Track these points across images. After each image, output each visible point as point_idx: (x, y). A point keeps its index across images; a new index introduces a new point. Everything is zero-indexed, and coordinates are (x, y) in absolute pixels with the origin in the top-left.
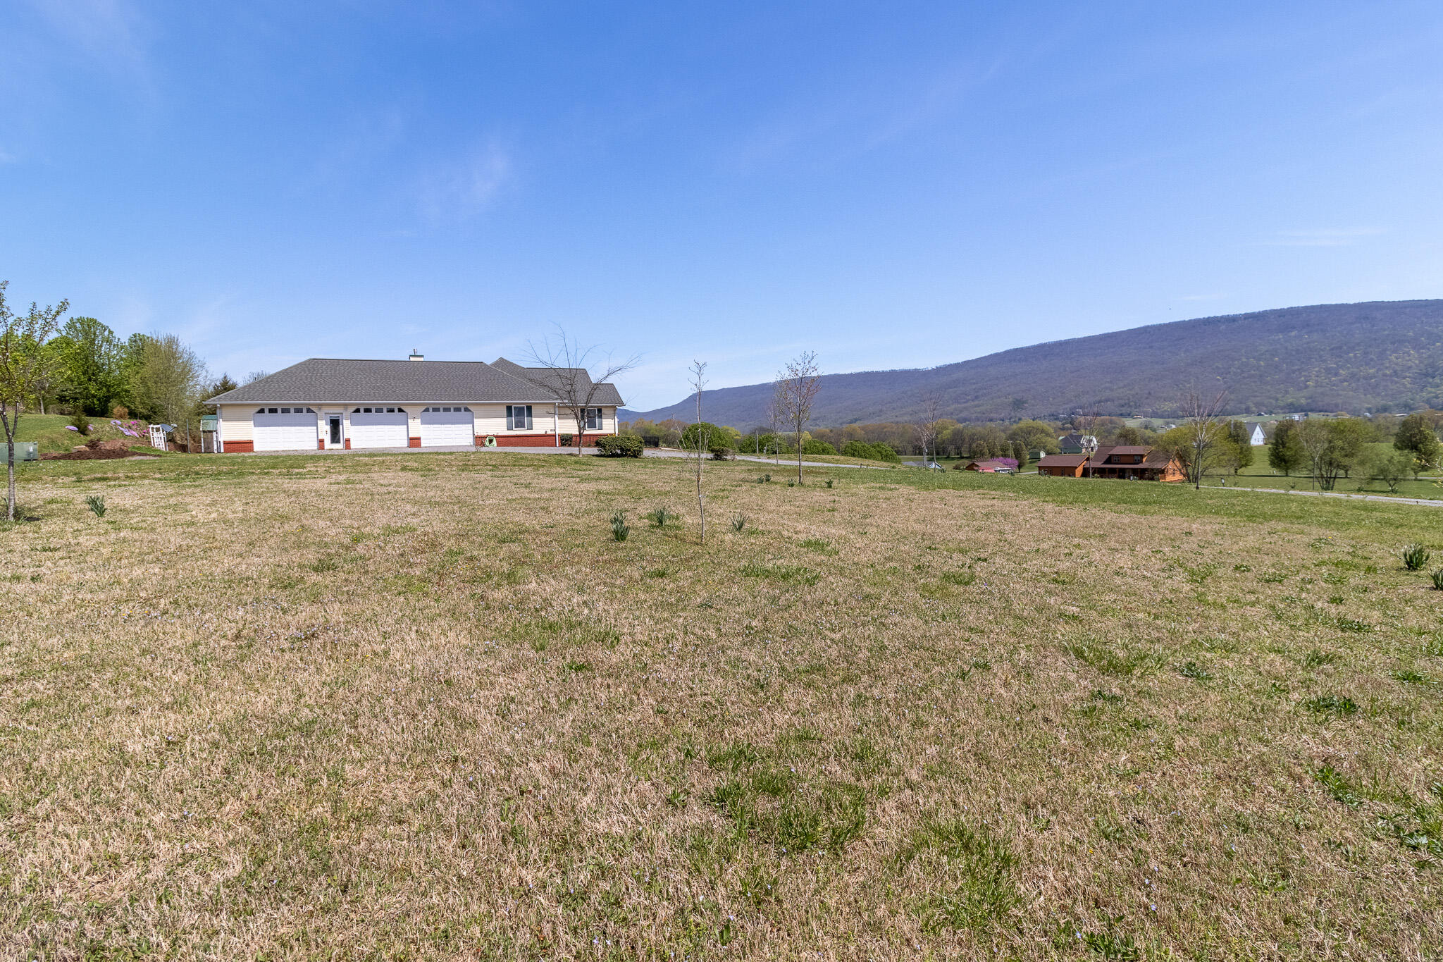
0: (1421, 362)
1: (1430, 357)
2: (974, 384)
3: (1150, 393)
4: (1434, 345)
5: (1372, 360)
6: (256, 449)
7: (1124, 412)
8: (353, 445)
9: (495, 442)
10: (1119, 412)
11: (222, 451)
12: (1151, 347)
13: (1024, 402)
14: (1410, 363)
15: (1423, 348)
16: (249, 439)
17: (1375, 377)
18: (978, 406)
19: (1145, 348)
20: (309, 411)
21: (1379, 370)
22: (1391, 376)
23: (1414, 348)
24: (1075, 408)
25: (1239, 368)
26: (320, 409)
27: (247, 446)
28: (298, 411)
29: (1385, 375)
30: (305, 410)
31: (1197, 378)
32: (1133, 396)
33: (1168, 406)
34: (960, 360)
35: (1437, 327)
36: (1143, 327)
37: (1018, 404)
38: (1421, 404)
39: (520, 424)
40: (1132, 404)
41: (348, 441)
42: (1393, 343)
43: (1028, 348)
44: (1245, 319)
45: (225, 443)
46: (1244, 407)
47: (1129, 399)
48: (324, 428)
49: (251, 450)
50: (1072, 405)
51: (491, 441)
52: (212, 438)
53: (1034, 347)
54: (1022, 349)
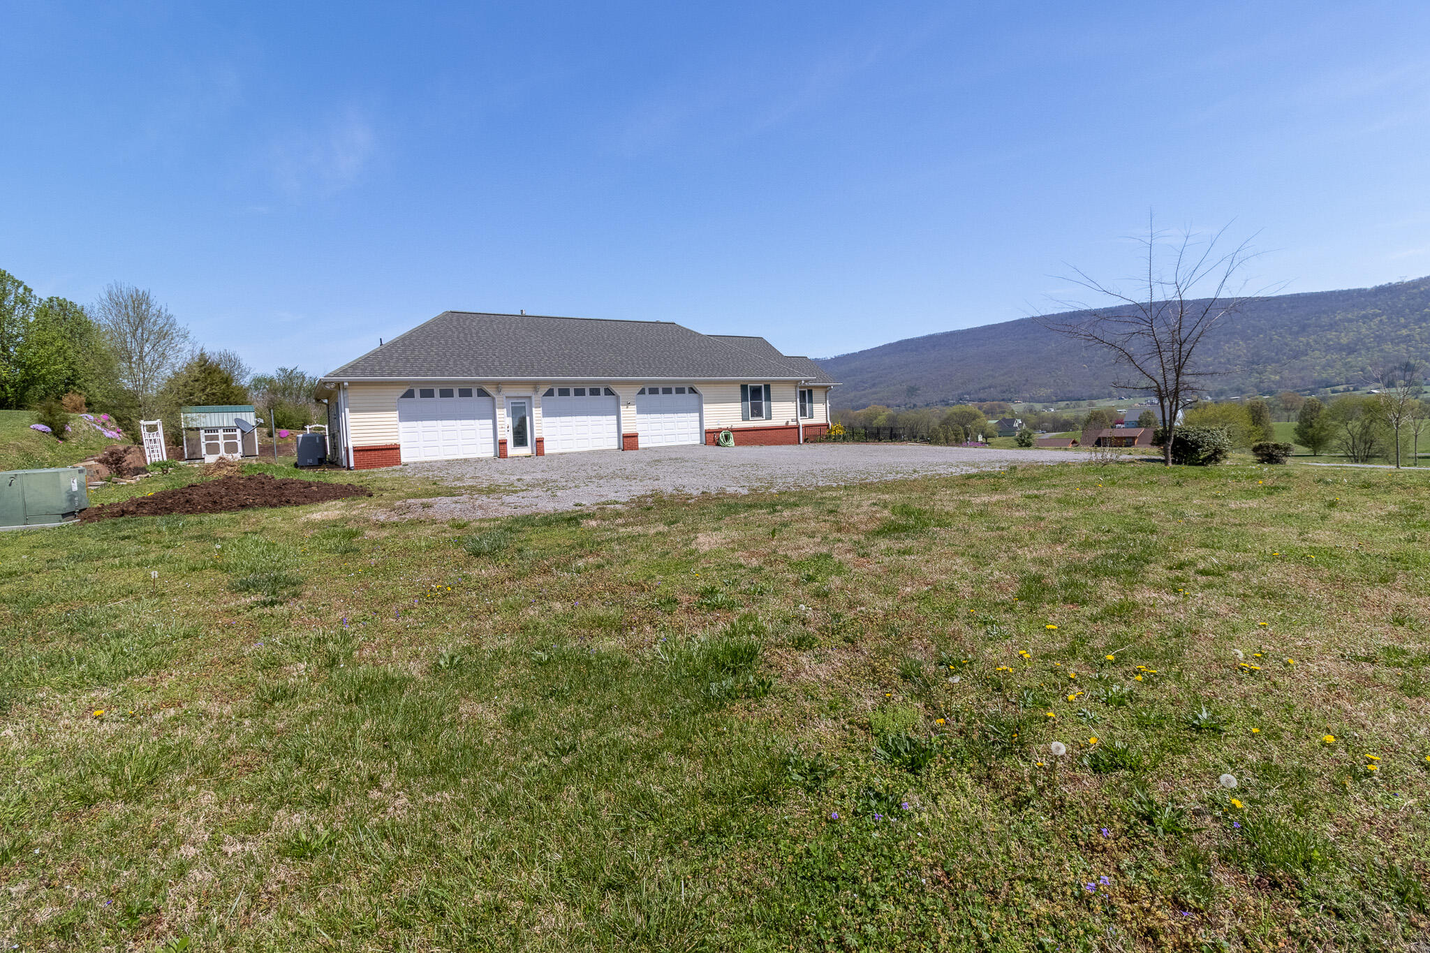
0: (1248, 351)
1: (1255, 346)
2: (871, 372)
3: (1027, 380)
4: (1258, 336)
5: (1209, 349)
6: (403, 460)
7: (1005, 397)
8: (548, 448)
9: (732, 441)
10: (1001, 398)
11: (352, 464)
12: (1026, 338)
13: (917, 389)
14: (1240, 353)
15: (1249, 340)
16: (394, 442)
17: (1213, 365)
18: (875, 393)
19: (1021, 339)
20: (482, 393)
21: (1215, 358)
22: (1225, 363)
23: (1242, 340)
24: (963, 394)
25: (1101, 357)
26: (499, 391)
27: (388, 454)
28: (465, 393)
29: (1220, 363)
30: (475, 392)
31: (1067, 365)
32: (1013, 382)
33: (1044, 392)
34: (857, 350)
35: (1259, 321)
36: (1018, 320)
37: (912, 391)
38: (1251, 388)
39: (757, 412)
40: (1012, 390)
41: (540, 441)
42: (1225, 335)
43: (918, 339)
44: (1104, 313)
45: (356, 450)
46: (1107, 392)
47: (1009, 386)
48: (505, 422)
49: (398, 462)
50: (960, 391)
51: (727, 438)
52: (199, 439)
53: (924, 338)
54: (912, 340)
